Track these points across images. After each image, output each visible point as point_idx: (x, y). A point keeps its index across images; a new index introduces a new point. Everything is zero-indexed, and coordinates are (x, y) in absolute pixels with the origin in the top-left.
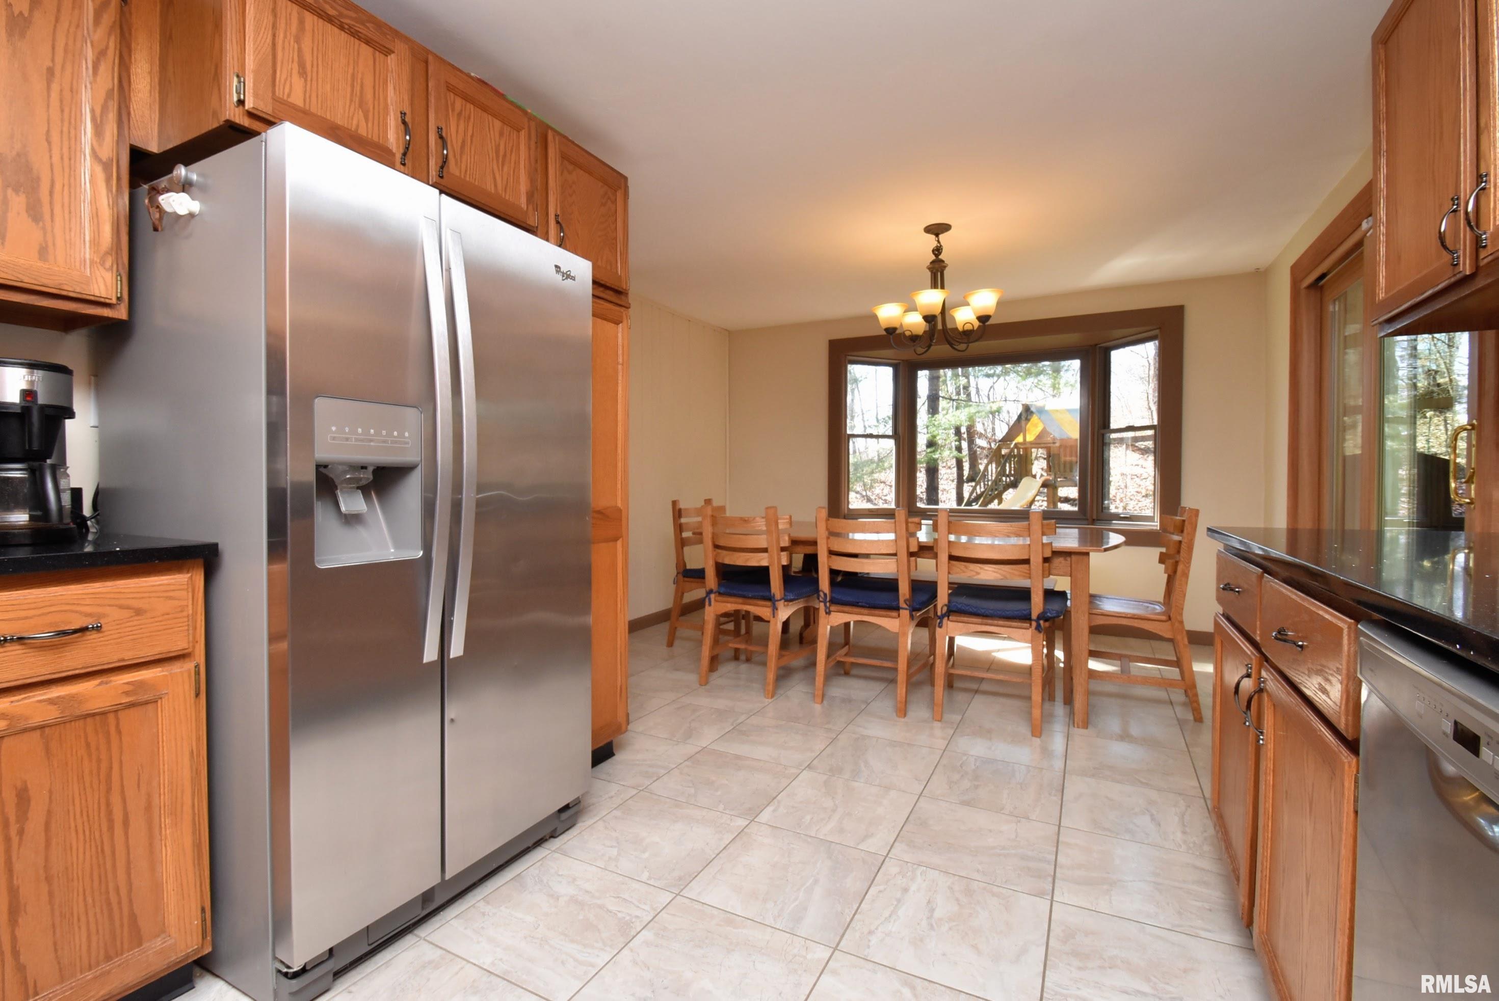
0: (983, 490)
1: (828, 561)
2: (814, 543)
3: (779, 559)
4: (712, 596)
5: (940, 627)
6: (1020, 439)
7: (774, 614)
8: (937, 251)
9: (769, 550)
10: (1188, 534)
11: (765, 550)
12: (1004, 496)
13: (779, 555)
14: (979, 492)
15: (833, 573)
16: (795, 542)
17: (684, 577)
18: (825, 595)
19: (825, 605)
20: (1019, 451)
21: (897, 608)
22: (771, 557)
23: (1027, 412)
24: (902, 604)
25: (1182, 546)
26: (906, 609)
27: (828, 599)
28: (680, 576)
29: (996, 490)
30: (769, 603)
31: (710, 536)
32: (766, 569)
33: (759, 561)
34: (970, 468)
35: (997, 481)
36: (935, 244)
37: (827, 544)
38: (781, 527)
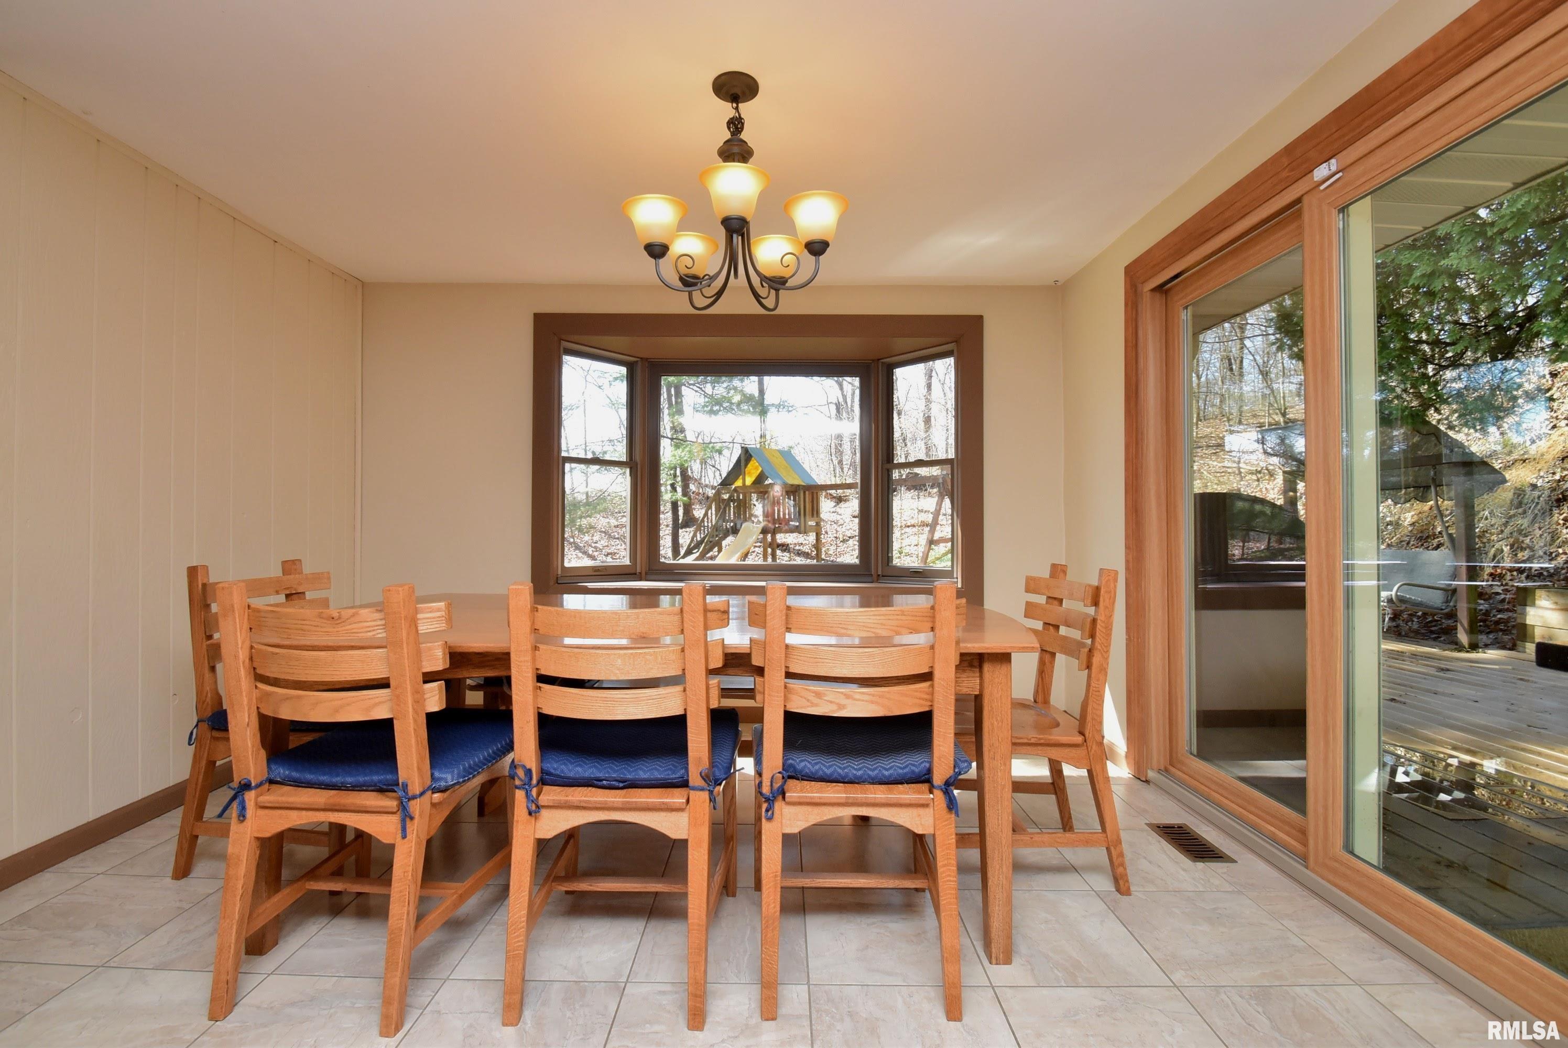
0: (702, 536)
1: (535, 697)
2: (503, 658)
3: (419, 700)
4: (250, 796)
5: (770, 819)
6: (739, 483)
7: (404, 829)
8: (736, 125)
9: (392, 683)
10: (1106, 607)
11: (383, 684)
12: (724, 543)
13: (417, 692)
14: (699, 539)
15: (545, 722)
16: (458, 658)
17: (213, 728)
18: (529, 772)
19: (528, 795)
20: (738, 496)
21: (684, 784)
22: (397, 700)
23: (747, 455)
24: (695, 779)
25: (1098, 626)
26: (702, 789)
27: (534, 781)
28: (205, 726)
29: (717, 536)
30: (390, 803)
31: (243, 655)
32: (387, 724)
33: (368, 709)
34: (684, 514)
35: (716, 528)
36: (732, 113)
37: (534, 659)
38: (423, 628)
